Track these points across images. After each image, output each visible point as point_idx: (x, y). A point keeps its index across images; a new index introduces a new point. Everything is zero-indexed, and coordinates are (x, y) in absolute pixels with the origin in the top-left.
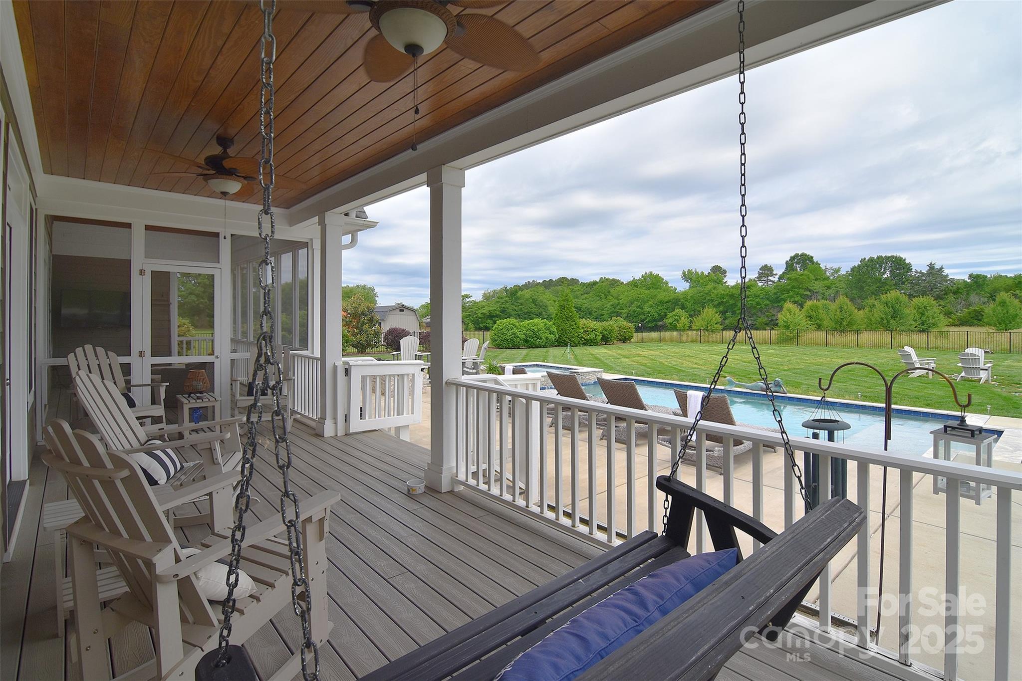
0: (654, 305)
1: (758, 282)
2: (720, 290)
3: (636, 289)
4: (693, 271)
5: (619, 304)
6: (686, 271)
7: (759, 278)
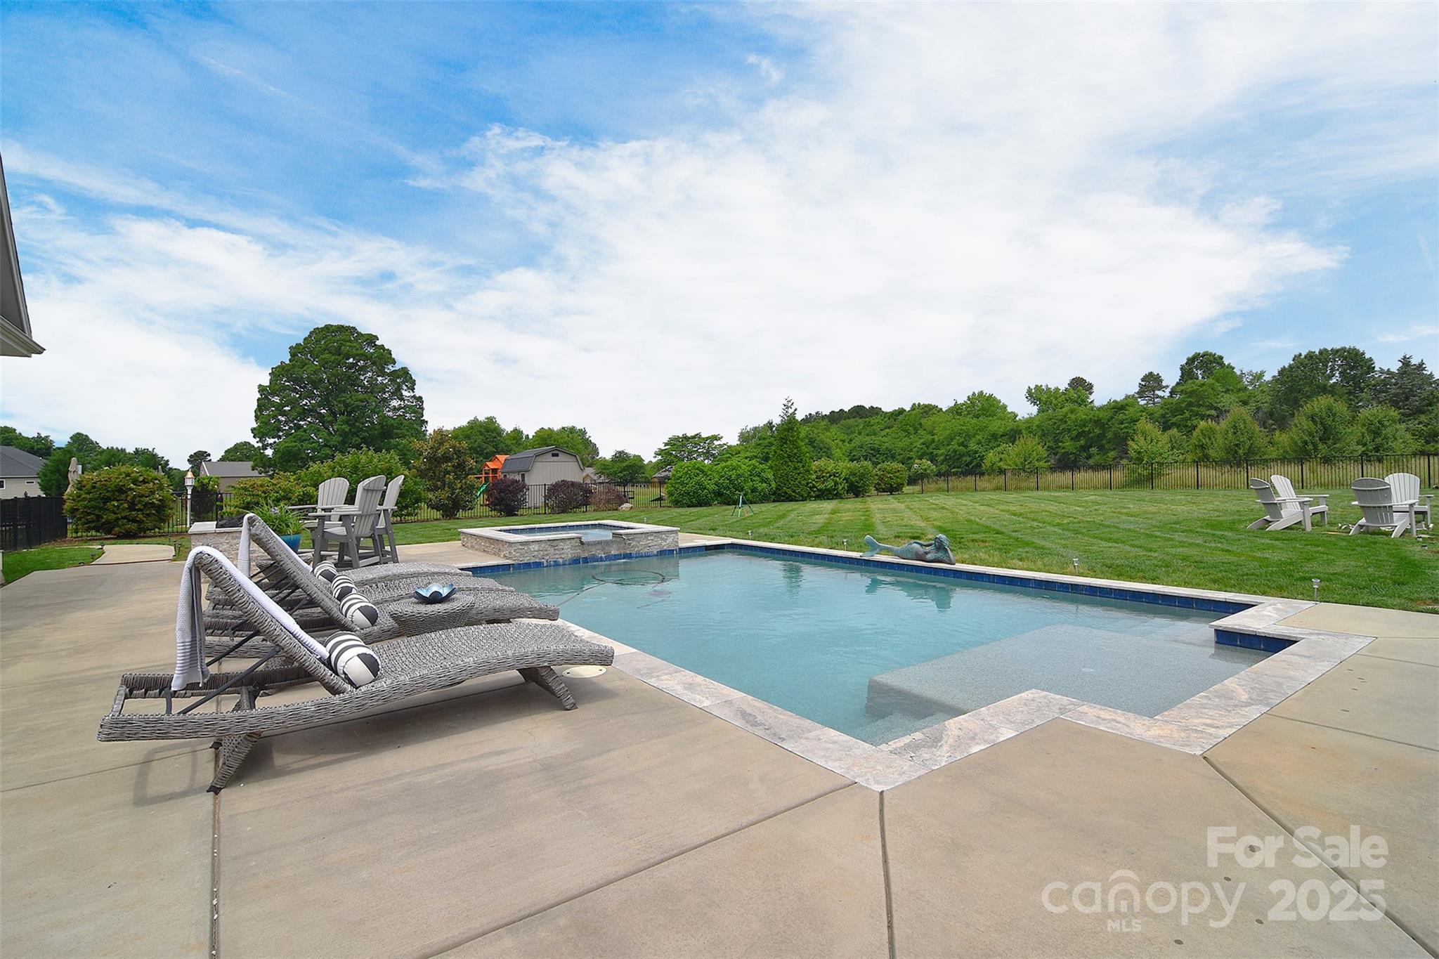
0: (983, 441)
1: (1139, 400)
2: (1081, 413)
3: (958, 417)
4: (1043, 387)
5: (933, 441)
6: (1032, 387)
7: (1141, 393)
